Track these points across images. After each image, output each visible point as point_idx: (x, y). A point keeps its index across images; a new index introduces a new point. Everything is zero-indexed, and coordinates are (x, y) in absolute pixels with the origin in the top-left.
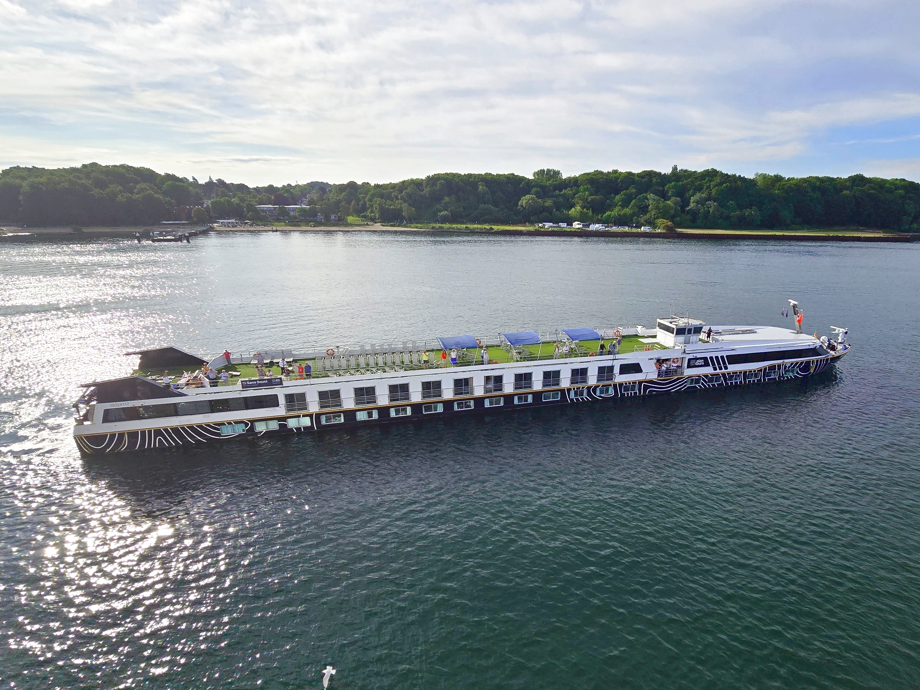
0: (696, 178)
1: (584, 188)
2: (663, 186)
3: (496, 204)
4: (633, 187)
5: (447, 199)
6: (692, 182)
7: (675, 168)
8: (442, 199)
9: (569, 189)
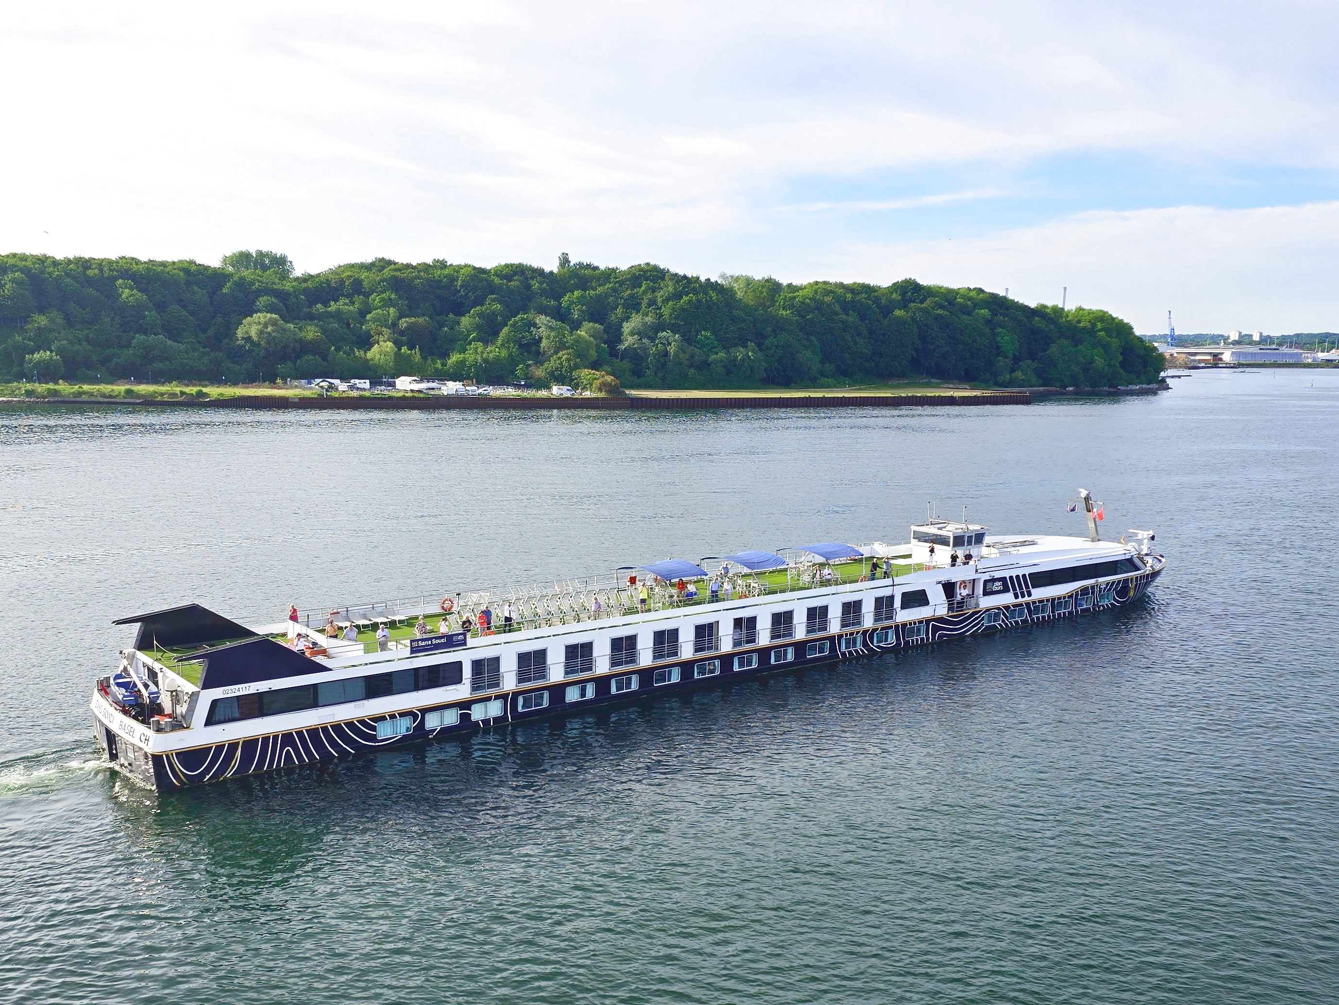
0: (621, 283)
1: (382, 300)
2: (558, 297)
3: (173, 334)
4: (493, 300)
5: (41, 320)
6: (614, 290)
7: (564, 261)
8: (26, 319)
9: (343, 301)
